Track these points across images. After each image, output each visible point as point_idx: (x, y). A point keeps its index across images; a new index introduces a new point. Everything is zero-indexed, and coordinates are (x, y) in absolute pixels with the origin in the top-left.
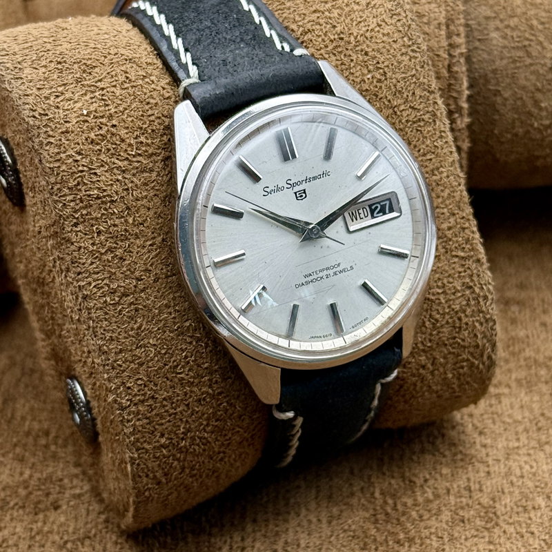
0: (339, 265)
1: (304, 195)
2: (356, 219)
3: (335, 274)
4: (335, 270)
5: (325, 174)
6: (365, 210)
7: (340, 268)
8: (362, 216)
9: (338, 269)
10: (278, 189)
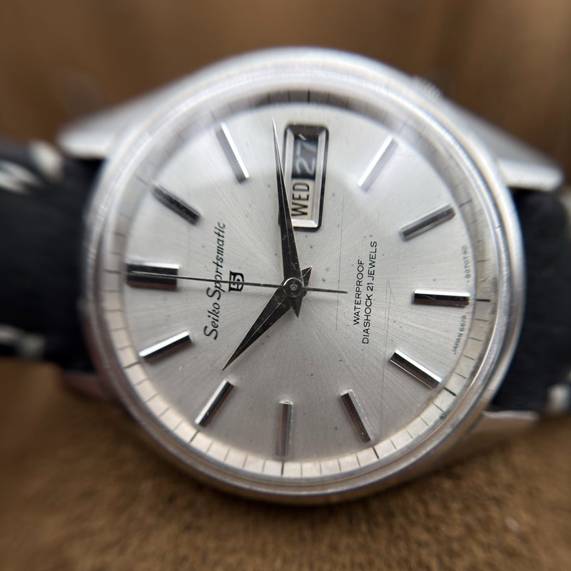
0: (360, 264)
1: (238, 277)
2: (305, 207)
3: (371, 274)
4: (365, 273)
5: (220, 232)
6: (297, 187)
7: (366, 262)
8: (304, 195)
9: (367, 267)
10: (215, 312)
